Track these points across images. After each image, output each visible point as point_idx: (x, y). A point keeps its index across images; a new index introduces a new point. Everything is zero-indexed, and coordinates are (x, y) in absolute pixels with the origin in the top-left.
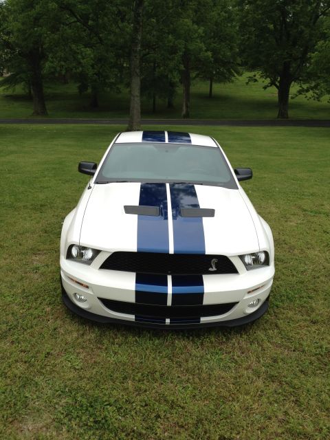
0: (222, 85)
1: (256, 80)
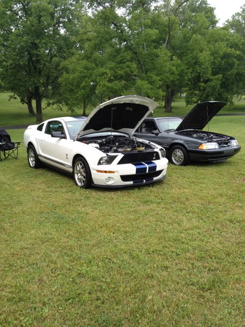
1: (15, 98)
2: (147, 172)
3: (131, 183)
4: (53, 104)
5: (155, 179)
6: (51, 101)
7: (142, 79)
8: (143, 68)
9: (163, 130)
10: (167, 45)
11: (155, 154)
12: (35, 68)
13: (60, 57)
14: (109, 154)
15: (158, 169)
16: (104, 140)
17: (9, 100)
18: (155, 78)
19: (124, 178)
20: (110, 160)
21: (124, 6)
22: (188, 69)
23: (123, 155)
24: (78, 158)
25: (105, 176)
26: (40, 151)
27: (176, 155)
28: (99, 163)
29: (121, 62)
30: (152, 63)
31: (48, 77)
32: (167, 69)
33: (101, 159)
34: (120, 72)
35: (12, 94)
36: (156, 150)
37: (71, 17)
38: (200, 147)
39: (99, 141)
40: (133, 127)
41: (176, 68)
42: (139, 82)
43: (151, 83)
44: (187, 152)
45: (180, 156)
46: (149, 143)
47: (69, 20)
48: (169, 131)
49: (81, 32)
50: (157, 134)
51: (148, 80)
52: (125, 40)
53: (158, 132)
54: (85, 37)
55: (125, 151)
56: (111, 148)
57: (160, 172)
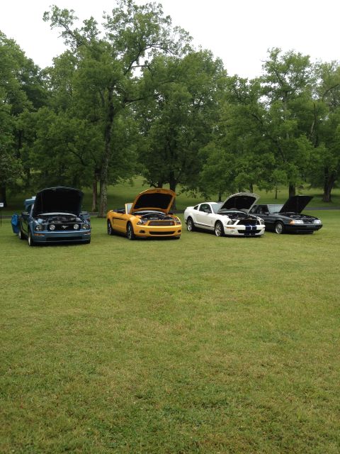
2: (252, 230)
3: (243, 234)
5: (256, 234)
9: (272, 212)
11: (257, 222)
12: (172, 154)
14: (233, 220)
15: (258, 229)
16: (232, 214)
19: (240, 231)
20: (233, 223)
21: (266, 94)
22: (334, 157)
23: (239, 221)
24: (218, 222)
25: (230, 230)
26: (195, 221)
27: (278, 228)
28: (228, 224)
32: (308, 158)
33: (229, 222)
36: (258, 220)
38: (292, 223)
39: (229, 215)
40: (248, 208)
41: (321, 156)
44: (284, 226)
45: (280, 228)
46: (256, 216)
48: (275, 213)
50: (268, 215)
55: (241, 219)
56: (234, 217)
57: (260, 231)
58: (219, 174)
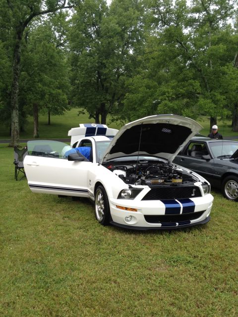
0: (57, 116)
1: (84, 113)
2: (181, 213)
3: (159, 225)
4: (117, 120)
5: (192, 221)
6: (115, 117)
7: (206, 97)
8: (208, 86)
9: (216, 156)
10: (236, 62)
11: (194, 190)
12: (103, 85)
13: (127, 76)
14: (133, 186)
15: (196, 210)
16: (135, 166)
17: (78, 115)
18: (219, 97)
19: (149, 218)
20: (136, 192)
21: (191, 26)
23: (150, 189)
24: (99, 187)
27: (230, 187)
28: (120, 197)
29: (184, 80)
30: (218, 81)
31: (114, 94)
32: (234, 88)
33: (123, 191)
34: (181, 90)
35: (81, 109)
36: (197, 184)
37: (140, 38)
39: (129, 167)
40: (173, 152)
42: (202, 101)
43: (215, 102)
45: (234, 190)
46: (191, 173)
47: (138, 41)
48: (222, 157)
49: (147, 51)
50: (208, 160)
51: (211, 98)
52: (190, 59)
53: (210, 158)
54: (150, 56)
55: (154, 184)
56: (140, 177)
57: (200, 213)
58: (142, 102)
